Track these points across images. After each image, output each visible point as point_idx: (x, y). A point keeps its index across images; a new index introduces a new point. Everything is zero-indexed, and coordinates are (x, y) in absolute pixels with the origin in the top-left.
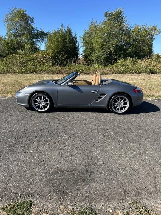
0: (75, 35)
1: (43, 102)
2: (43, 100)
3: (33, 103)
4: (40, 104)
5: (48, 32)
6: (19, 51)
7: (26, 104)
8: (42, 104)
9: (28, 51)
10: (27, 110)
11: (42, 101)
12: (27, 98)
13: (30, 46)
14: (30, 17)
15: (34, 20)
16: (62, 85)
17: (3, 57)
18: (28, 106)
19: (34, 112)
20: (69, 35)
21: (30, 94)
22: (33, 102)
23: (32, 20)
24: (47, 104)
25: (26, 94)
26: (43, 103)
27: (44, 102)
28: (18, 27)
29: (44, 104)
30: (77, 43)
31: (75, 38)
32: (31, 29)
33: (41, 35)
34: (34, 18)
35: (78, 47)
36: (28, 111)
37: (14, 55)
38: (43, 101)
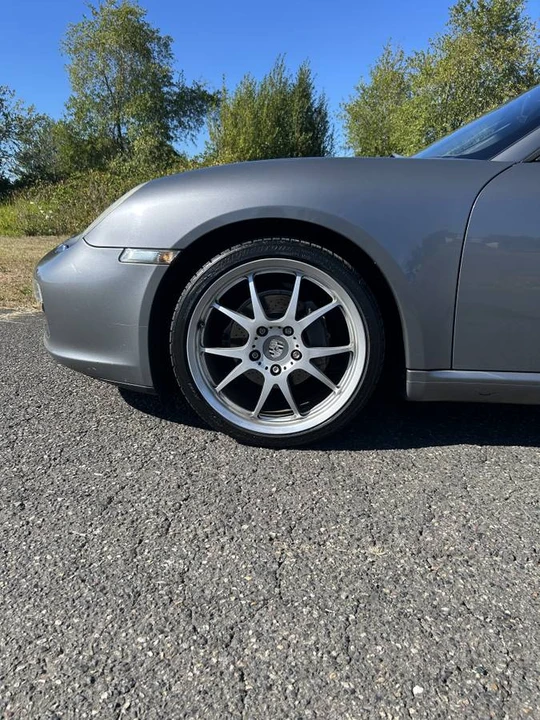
0: (322, 105)
1: (295, 342)
2: (300, 315)
3: (196, 353)
4: (267, 362)
5: (219, 92)
6: (113, 164)
7: (129, 357)
8: (289, 366)
9: (145, 161)
10: (137, 414)
11: (288, 331)
12: (139, 297)
13: (152, 142)
14: (160, 35)
15: (172, 46)
16: (508, 167)
17: (54, 183)
18: (144, 381)
19: (200, 436)
20: (300, 99)
21: (170, 258)
22: (193, 337)
23: (166, 45)
24: (336, 367)
25: (131, 255)
26: (296, 355)
27: (309, 338)
28: (113, 73)
29: (304, 364)
30: (328, 134)
31: (321, 112)
32: (161, 79)
33: (195, 102)
34: (172, 40)
35: (328, 149)
36: (145, 429)
37: (94, 175)
38: (298, 333)
